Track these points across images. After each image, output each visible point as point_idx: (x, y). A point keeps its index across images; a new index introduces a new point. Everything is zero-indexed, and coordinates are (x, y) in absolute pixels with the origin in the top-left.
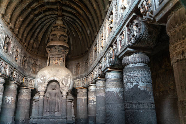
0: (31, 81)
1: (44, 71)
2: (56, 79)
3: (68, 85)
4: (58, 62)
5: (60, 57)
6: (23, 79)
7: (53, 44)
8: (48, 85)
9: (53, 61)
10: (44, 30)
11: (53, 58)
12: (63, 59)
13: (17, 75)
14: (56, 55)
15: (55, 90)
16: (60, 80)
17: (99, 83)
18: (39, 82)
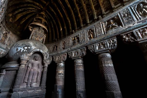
1: (29, 42)
4: (39, 40)
5: (42, 36)
10: (24, 13)
11: (36, 35)
12: (43, 39)
16: (44, 53)
17: (79, 61)
18: (20, 51)
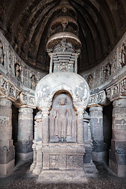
0: (31, 99)
1: (47, 79)
2: (66, 88)
3: (84, 97)
5: (69, 58)
6: (19, 95)
7: (57, 36)
8: (53, 98)
9: (59, 66)
11: (58, 62)
12: (73, 62)
13: (8, 87)
14: (62, 56)
15: (65, 106)
16: (72, 90)
18: (40, 96)
